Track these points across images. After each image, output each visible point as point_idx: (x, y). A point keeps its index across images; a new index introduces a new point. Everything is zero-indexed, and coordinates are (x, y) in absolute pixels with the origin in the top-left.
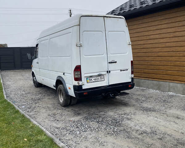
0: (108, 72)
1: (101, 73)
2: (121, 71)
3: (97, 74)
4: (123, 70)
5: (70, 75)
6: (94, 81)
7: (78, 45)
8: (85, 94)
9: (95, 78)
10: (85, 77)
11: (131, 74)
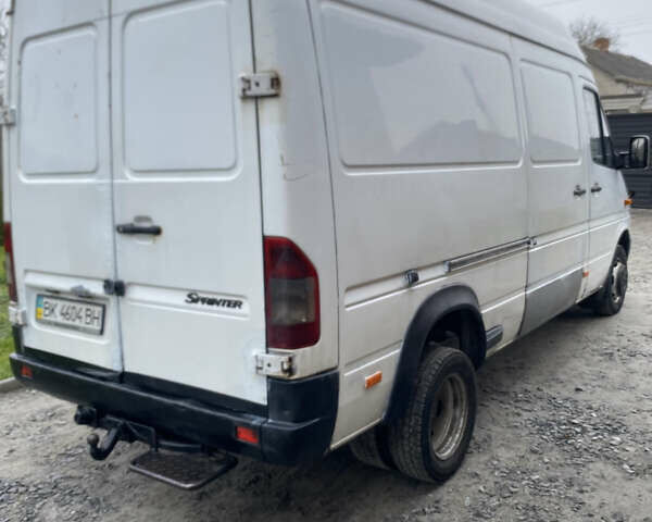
2: (193, 298)
3: (68, 286)
8: (24, 372)
9: (67, 305)
10: (30, 287)
11: (267, 346)
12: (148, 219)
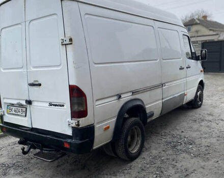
0: (29, 102)
2: (51, 105)
9: (16, 108)
10: (5, 103)
11: (72, 118)
12: (37, 81)
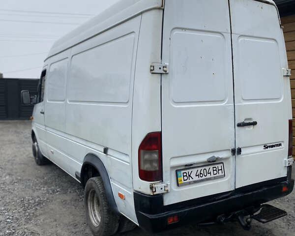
0: (236, 152)
1: (216, 155)
2: (266, 147)
3: (205, 158)
4: (270, 147)
5: (127, 159)
6: (196, 178)
7: (157, 70)
8: (170, 221)
9: (199, 169)
10: (172, 168)
11: (288, 156)
12: (251, 119)
